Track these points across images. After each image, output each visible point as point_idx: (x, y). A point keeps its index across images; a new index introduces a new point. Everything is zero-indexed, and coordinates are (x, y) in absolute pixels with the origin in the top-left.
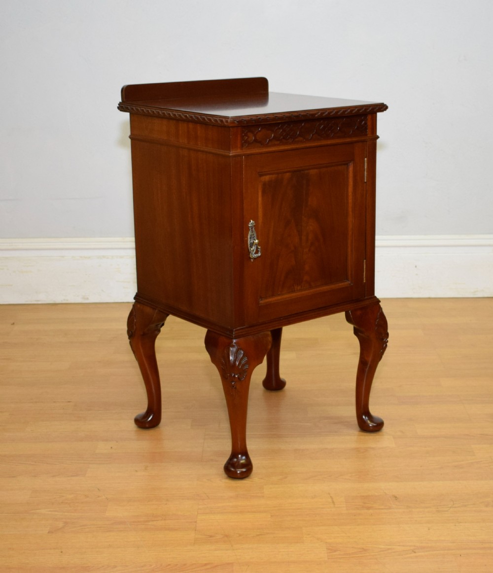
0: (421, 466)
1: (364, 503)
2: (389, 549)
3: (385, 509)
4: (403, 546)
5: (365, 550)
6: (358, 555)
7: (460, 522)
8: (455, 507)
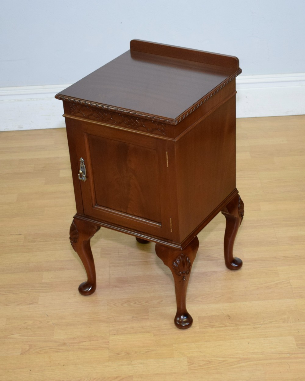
0: (245, 288)
1: (210, 322)
2: (224, 361)
3: (222, 327)
4: (233, 358)
5: (210, 362)
6: (206, 367)
7: (267, 337)
8: (265, 324)
